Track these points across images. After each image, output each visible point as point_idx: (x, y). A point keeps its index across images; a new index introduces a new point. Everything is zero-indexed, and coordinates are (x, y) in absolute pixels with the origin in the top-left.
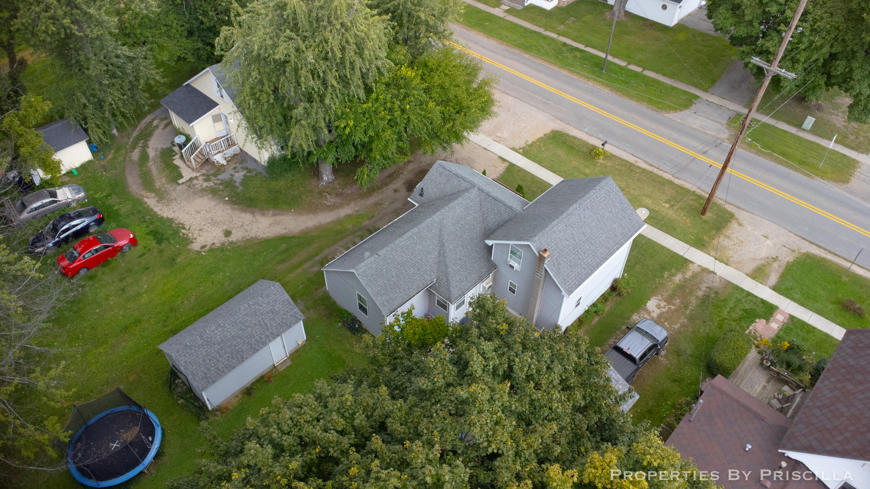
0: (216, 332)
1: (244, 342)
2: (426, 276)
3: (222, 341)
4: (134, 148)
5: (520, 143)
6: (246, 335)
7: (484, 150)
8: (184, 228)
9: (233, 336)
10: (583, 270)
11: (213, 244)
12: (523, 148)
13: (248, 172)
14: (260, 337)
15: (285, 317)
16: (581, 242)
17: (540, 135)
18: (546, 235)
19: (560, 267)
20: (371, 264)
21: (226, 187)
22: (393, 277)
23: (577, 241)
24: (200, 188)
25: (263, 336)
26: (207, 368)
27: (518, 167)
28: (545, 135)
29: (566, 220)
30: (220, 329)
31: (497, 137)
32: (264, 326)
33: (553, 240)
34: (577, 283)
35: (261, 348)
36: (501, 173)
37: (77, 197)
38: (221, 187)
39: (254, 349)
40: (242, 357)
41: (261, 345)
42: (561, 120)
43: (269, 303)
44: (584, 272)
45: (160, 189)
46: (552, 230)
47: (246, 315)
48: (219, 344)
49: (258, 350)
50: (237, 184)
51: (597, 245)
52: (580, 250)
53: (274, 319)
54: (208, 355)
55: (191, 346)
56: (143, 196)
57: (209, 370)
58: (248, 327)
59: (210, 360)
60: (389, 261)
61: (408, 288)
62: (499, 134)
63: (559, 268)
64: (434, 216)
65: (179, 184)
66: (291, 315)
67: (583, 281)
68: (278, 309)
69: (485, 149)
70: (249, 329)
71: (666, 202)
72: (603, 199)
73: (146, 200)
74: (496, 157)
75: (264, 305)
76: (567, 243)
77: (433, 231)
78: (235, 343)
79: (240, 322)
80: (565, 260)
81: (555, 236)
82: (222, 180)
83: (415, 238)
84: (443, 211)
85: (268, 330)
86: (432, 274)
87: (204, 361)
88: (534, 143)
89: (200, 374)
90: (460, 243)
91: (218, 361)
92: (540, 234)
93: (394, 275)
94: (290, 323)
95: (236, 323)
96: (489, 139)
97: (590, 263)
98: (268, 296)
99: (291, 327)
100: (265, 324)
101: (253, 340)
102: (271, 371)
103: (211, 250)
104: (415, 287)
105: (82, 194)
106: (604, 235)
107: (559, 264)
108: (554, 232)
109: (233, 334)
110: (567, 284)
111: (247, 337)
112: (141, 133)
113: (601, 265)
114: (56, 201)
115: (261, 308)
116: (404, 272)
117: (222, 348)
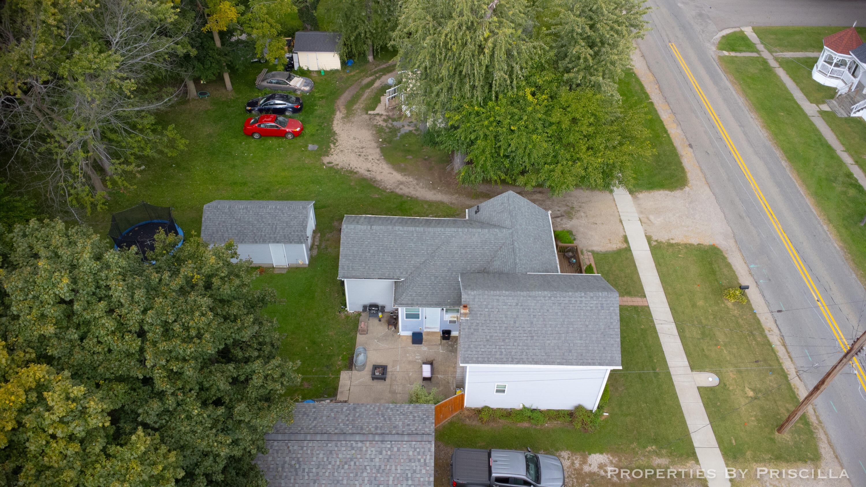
0: (241, 211)
1: (252, 231)
2: (397, 271)
3: (240, 219)
4: (371, 75)
5: (663, 236)
6: (258, 227)
7: (618, 221)
8: (334, 144)
9: (249, 222)
10: (499, 353)
11: (337, 165)
12: (659, 243)
13: (415, 130)
14: (265, 235)
15: (292, 233)
16: (520, 328)
17: (694, 241)
18: (486, 297)
19: (475, 333)
20: (360, 231)
21: (391, 132)
22: (369, 252)
23: (517, 325)
24: (375, 123)
25: (267, 236)
26: (217, 230)
27: (632, 255)
28: (699, 244)
29: (522, 298)
30: (245, 211)
31: (648, 218)
32: (274, 229)
33: (490, 307)
34: (480, 359)
35: (260, 243)
36: (609, 250)
37: (303, 88)
38: (387, 130)
39: (255, 240)
40: (243, 240)
41: (261, 240)
42: (736, 242)
43: (290, 215)
44: (497, 356)
45: (353, 110)
46: (497, 297)
47: (269, 213)
48: (236, 220)
49: (257, 242)
50: (399, 134)
51: (537, 344)
52: (512, 335)
53: (284, 229)
54: (224, 222)
55: (219, 209)
56: (339, 109)
57: (217, 232)
58: (263, 222)
59: (223, 226)
60: (376, 239)
61: (374, 270)
62: (652, 217)
63: (472, 334)
64: (448, 229)
65: (367, 113)
66: (298, 235)
67: (489, 362)
68: (292, 224)
69: (621, 221)
70: (263, 224)
71: (753, 390)
72: (589, 308)
73: (338, 113)
74: (622, 234)
75: (286, 215)
76: (504, 319)
77: (436, 241)
78: (246, 226)
79: (261, 215)
80: (486, 331)
81: (495, 304)
82: (393, 126)
83: (415, 235)
84: (460, 230)
85: (274, 233)
86: (404, 273)
87: (219, 224)
88: (678, 244)
89: (210, 231)
90: (450, 265)
91: (227, 230)
92: (481, 292)
93: (371, 252)
94: (293, 240)
95: (258, 214)
96: (636, 215)
97: (513, 353)
98: (294, 211)
99: (291, 243)
100: (276, 228)
101: (260, 233)
102: (269, 268)
103: (331, 168)
104: (380, 272)
105: (307, 89)
106: (555, 341)
107: (476, 330)
108: (498, 300)
109: (250, 220)
110: (469, 352)
111: (257, 229)
112: (388, 67)
113: (524, 363)
114: (287, 84)
115: (282, 215)
116: (381, 254)
117: (236, 224)
